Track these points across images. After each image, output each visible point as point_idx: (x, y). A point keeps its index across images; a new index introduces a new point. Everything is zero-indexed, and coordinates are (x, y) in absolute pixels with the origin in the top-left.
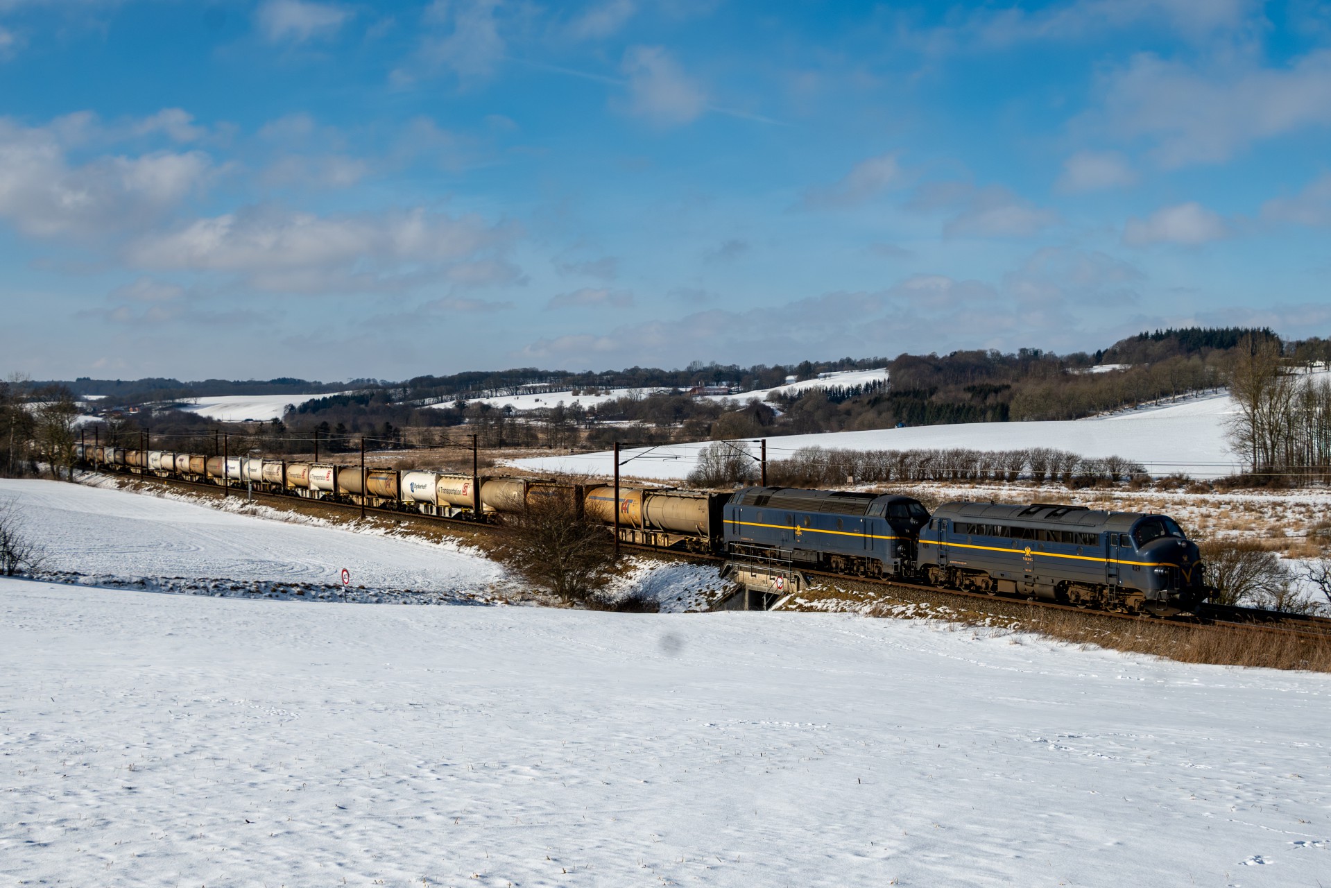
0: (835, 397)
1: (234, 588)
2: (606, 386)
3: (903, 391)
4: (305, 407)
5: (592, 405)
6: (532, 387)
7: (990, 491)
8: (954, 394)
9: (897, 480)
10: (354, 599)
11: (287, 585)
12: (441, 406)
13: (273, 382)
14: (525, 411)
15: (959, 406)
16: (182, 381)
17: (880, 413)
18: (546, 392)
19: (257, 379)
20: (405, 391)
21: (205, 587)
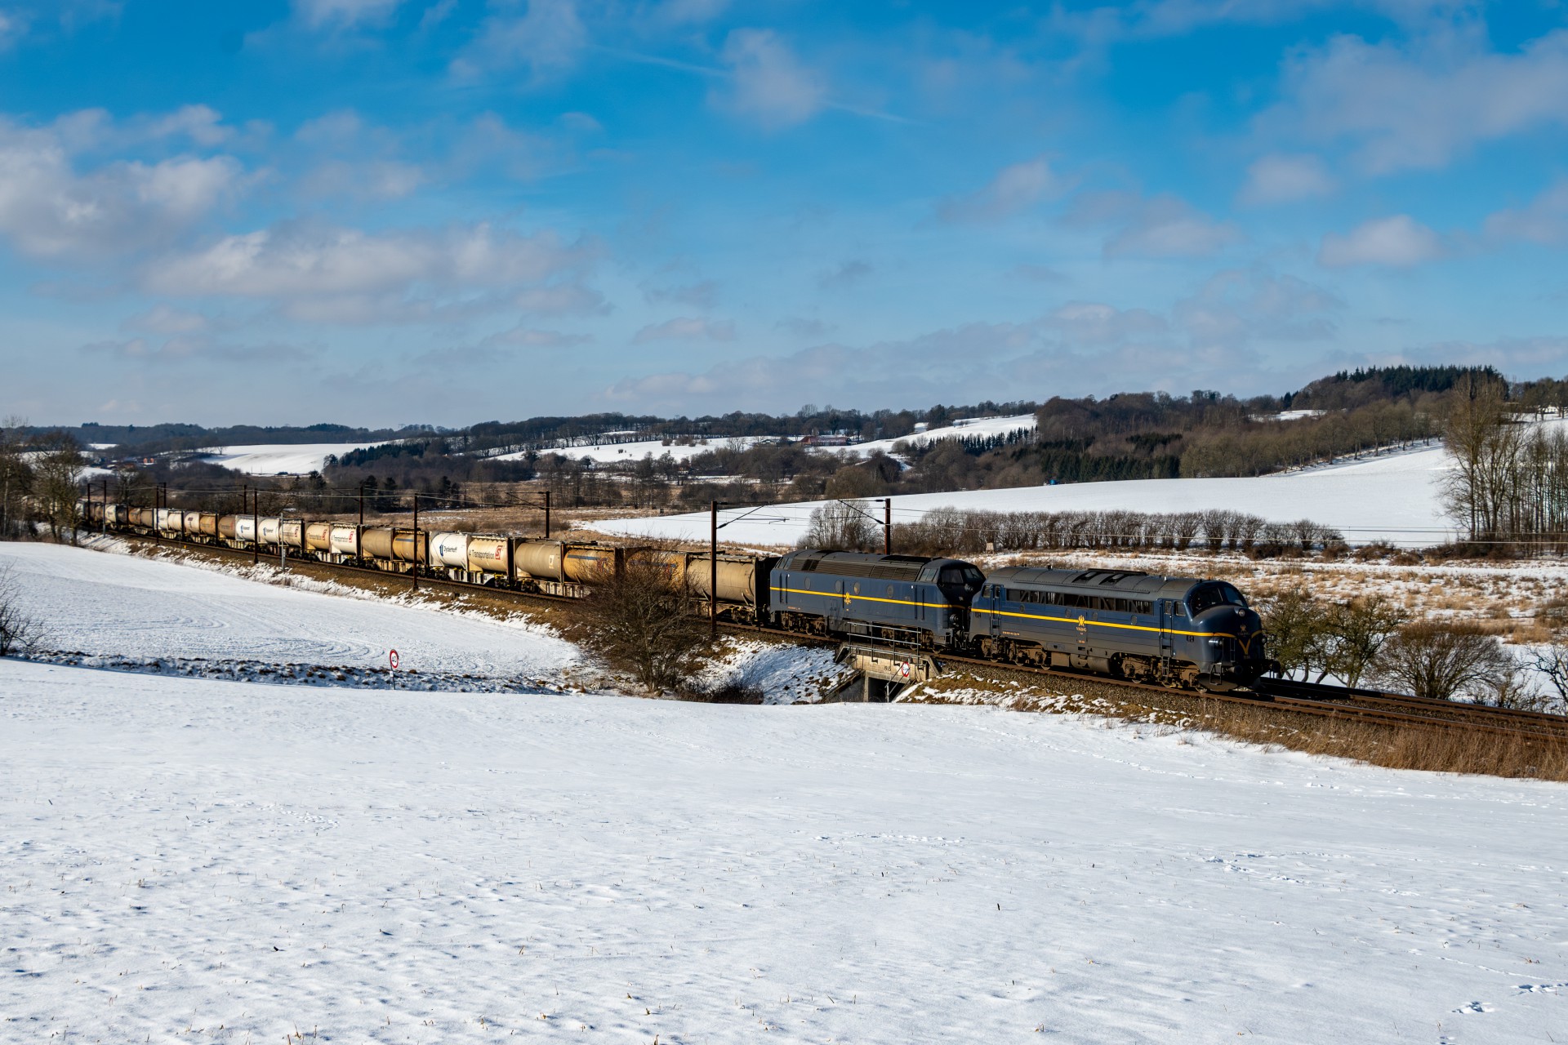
0: (972, 448)
1: (264, 672)
2: (702, 434)
3: (1053, 441)
4: (348, 458)
5: (685, 457)
6: (615, 435)
7: (1157, 561)
8: (1114, 445)
9: (1045, 547)
10: (403, 686)
11: (325, 669)
12: (509, 458)
13: (311, 428)
14: (606, 463)
15: (1120, 460)
16: (206, 427)
17: (1026, 468)
18: (631, 442)
19: (293, 425)
20: (466, 440)
21: (230, 671)
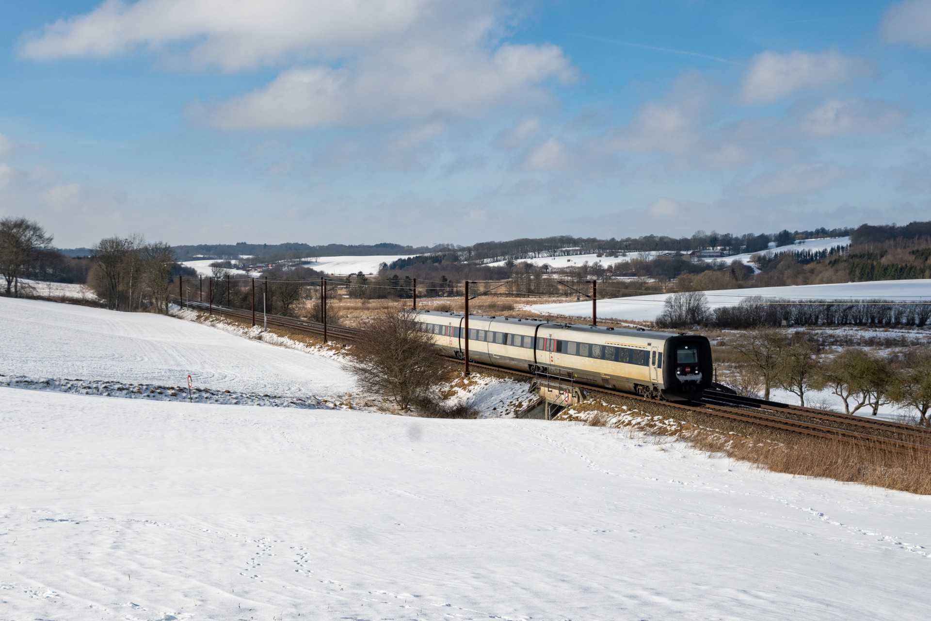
0: (805, 259)
2: (624, 249)
3: (859, 254)
4: (394, 265)
5: (610, 264)
6: (566, 250)
7: (900, 334)
8: (900, 256)
9: (823, 324)
12: (496, 264)
13: (377, 246)
14: (559, 268)
15: (902, 266)
16: (311, 245)
17: (837, 271)
18: (577, 254)
19: (366, 244)
20: (470, 253)
